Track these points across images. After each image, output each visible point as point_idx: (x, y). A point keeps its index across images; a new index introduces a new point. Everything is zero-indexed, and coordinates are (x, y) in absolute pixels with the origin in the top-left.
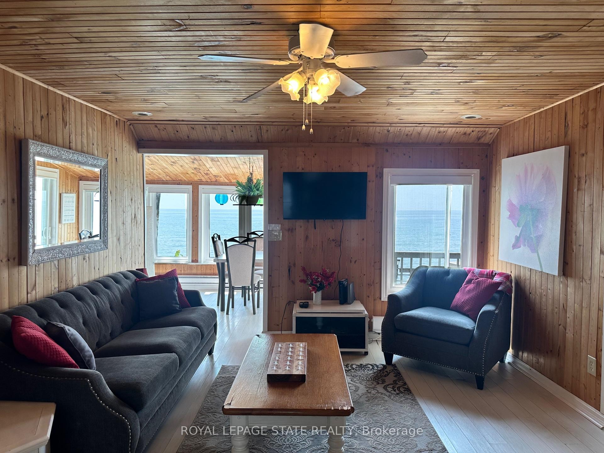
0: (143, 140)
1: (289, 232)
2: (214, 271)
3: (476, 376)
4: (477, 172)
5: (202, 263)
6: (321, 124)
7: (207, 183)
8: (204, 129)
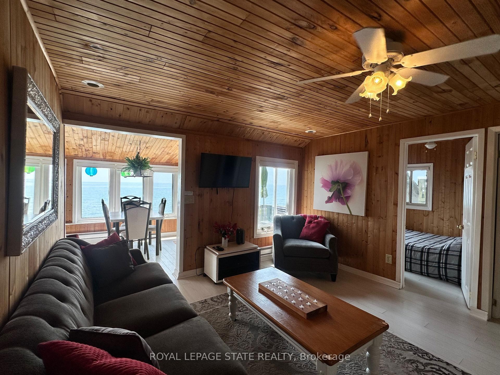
0: (69, 111)
1: (199, 197)
2: (88, 229)
3: (331, 274)
4: (297, 162)
5: (76, 223)
6: (230, 122)
7: (82, 158)
8: (139, 111)
